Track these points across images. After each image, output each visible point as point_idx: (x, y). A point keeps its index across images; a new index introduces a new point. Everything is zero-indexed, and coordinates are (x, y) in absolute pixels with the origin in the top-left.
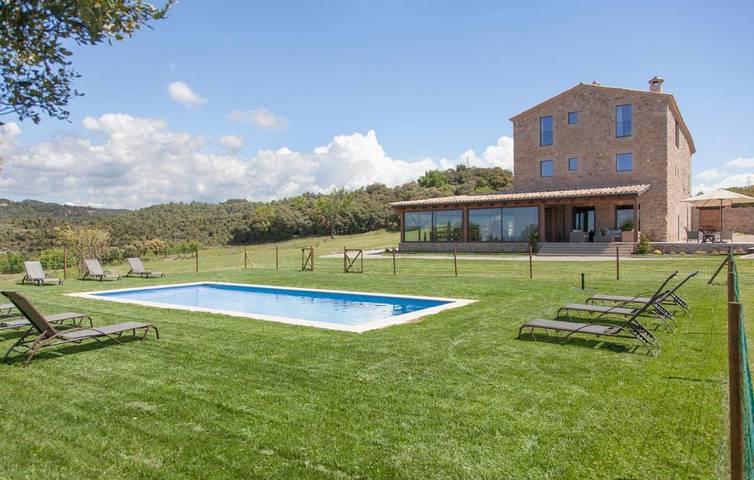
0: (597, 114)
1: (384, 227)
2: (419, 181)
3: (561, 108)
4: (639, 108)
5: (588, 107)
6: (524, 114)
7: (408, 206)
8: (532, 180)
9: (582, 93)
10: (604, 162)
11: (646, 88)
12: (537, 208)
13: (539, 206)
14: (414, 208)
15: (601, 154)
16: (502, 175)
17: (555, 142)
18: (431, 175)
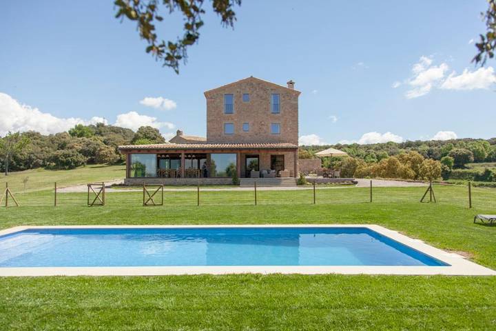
0: (261, 97)
1: (42, 166)
2: (70, 132)
3: (239, 90)
4: (284, 97)
5: (255, 92)
6: (215, 91)
7: (135, 149)
8: (220, 136)
9: (252, 83)
10: (264, 128)
11: (286, 86)
12: (235, 155)
13: (237, 153)
14: (139, 151)
15: (263, 123)
16: (152, 132)
17: (234, 111)
18: (79, 128)
